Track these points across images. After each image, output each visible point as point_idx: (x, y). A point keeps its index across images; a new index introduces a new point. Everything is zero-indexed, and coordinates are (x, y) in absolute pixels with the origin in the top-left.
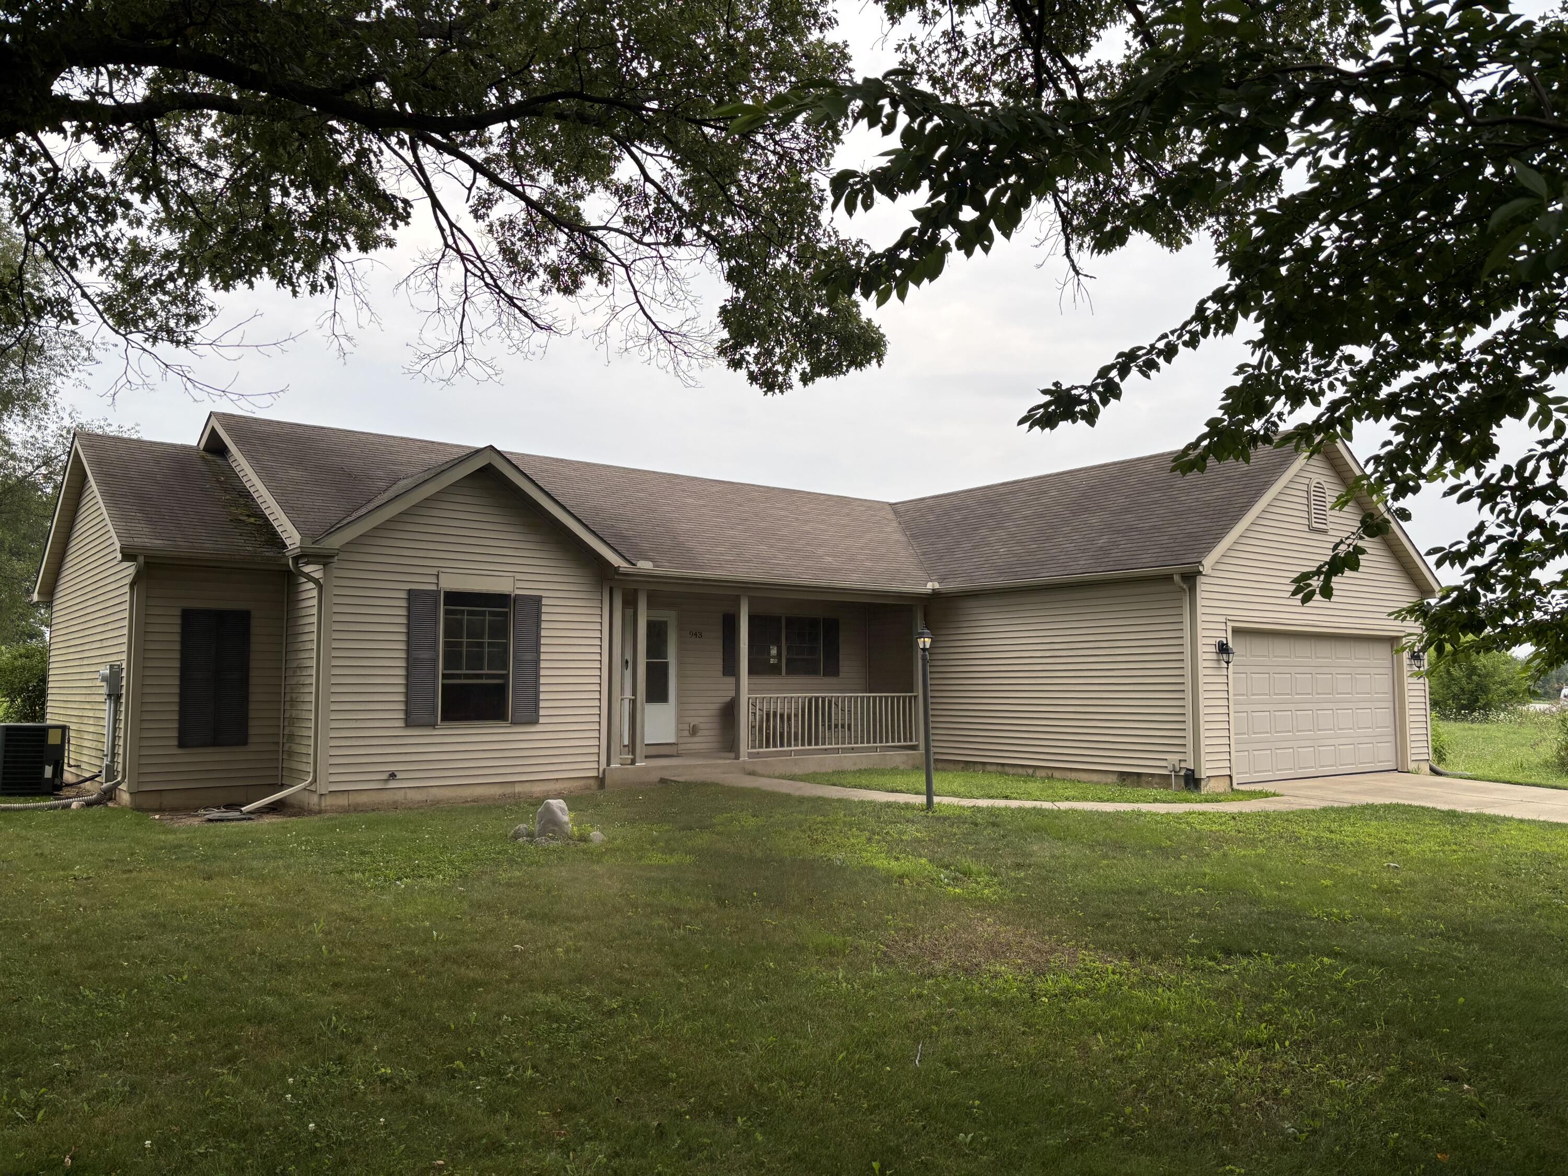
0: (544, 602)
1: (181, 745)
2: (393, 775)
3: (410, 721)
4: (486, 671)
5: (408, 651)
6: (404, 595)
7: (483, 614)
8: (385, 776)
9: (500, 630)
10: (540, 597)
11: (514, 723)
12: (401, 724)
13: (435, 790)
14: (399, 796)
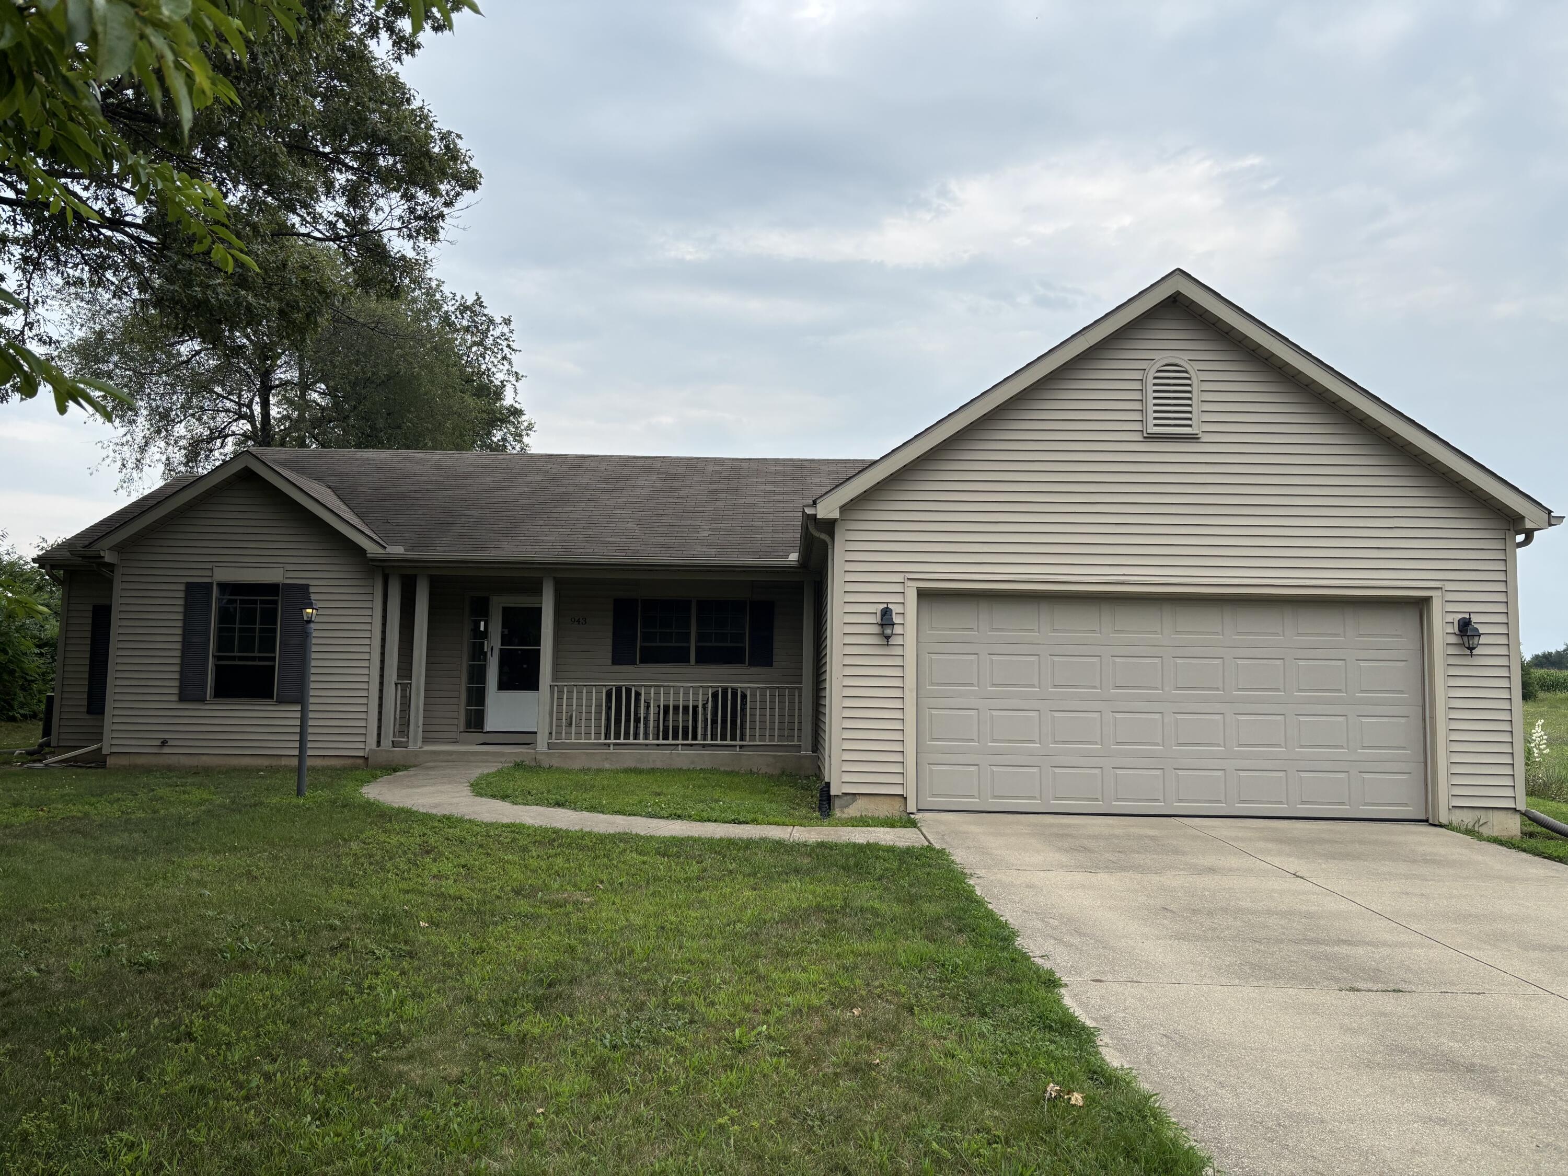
0: (312, 590)
1: (89, 712)
2: (164, 743)
3: (184, 696)
4: (256, 654)
5: (184, 635)
6: (182, 587)
7: (255, 602)
8: (158, 743)
9: (270, 616)
10: (308, 586)
11: (280, 702)
12: (175, 698)
13: (204, 758)
14: (173, 760)
